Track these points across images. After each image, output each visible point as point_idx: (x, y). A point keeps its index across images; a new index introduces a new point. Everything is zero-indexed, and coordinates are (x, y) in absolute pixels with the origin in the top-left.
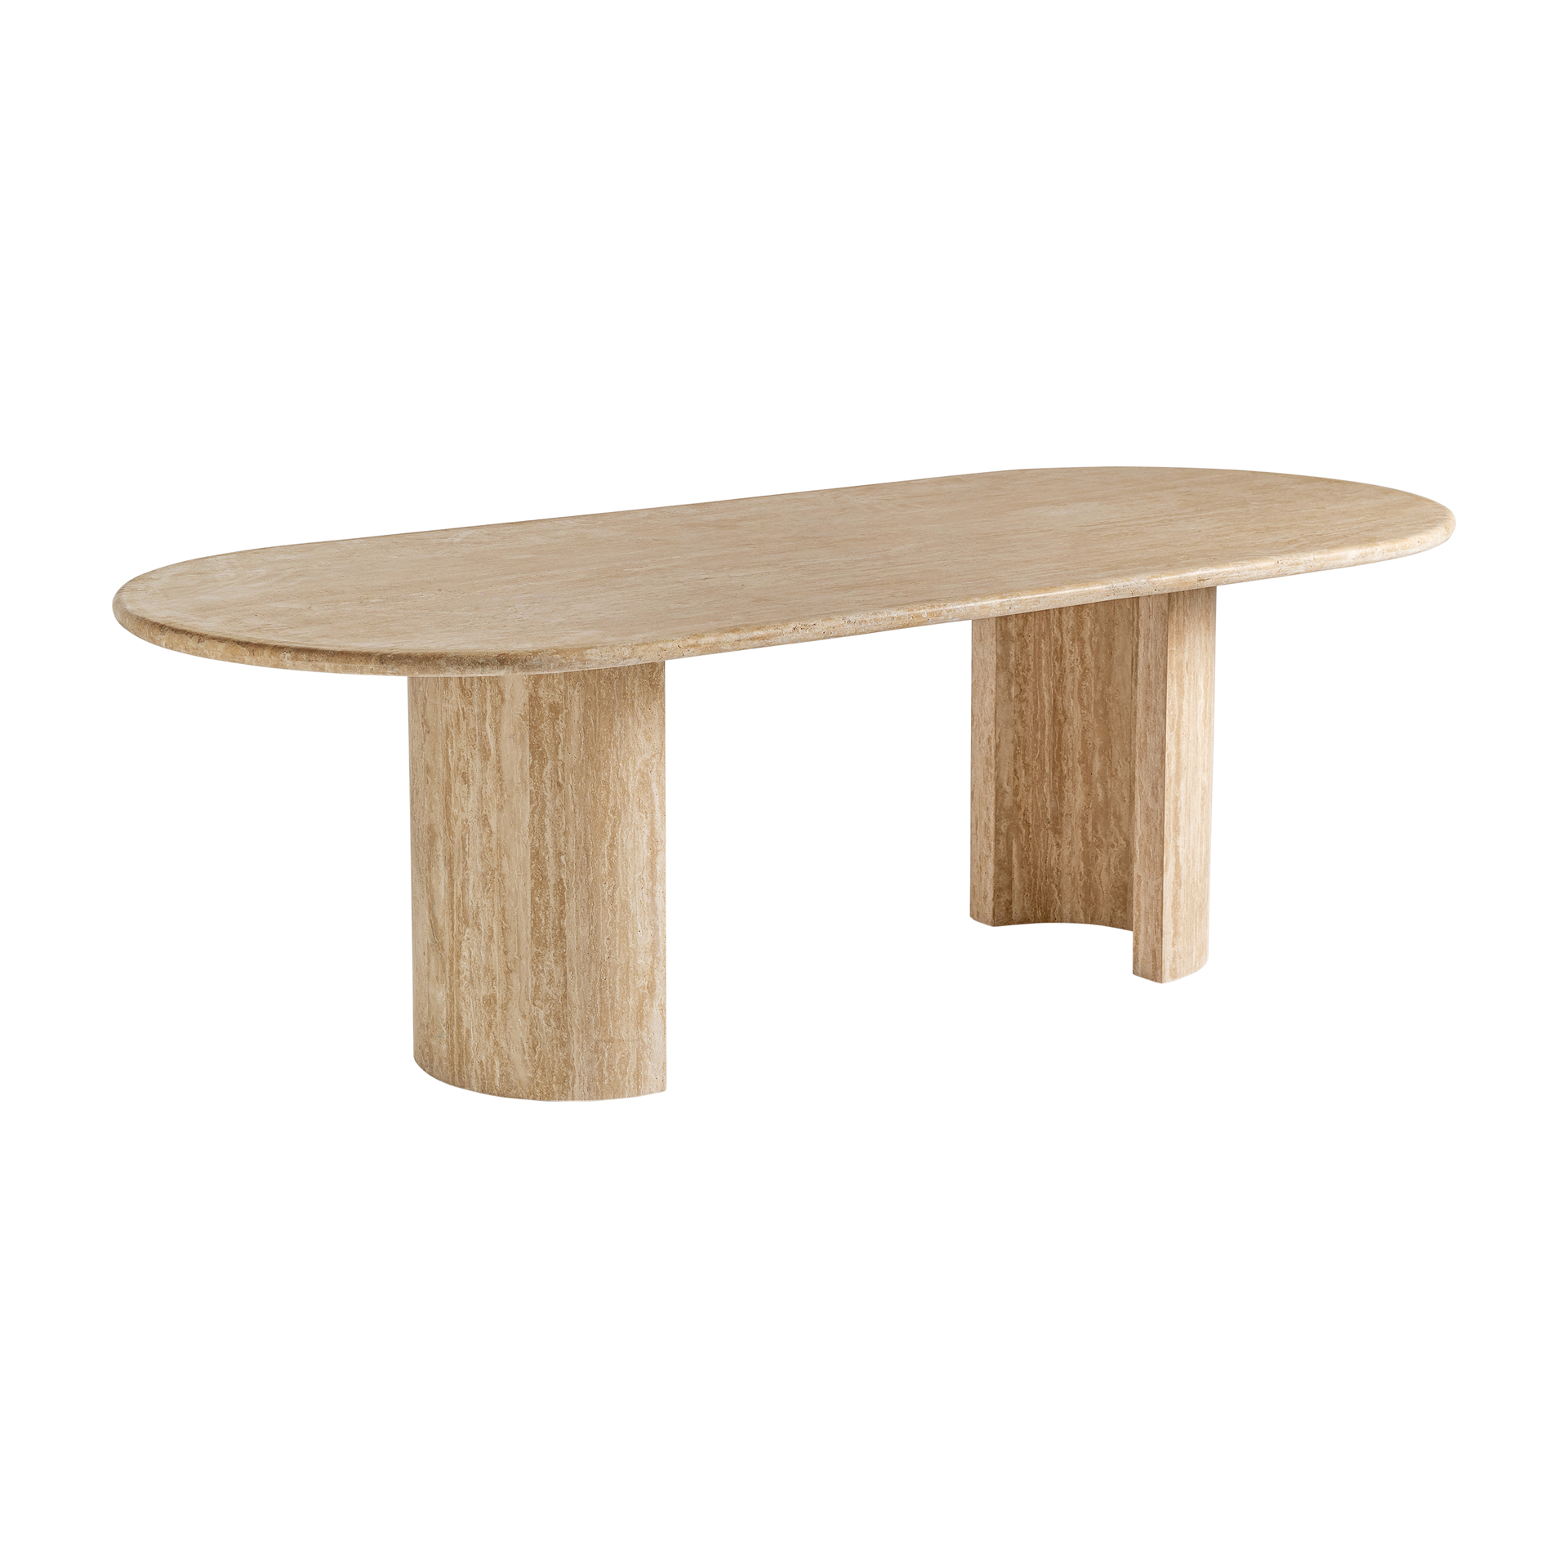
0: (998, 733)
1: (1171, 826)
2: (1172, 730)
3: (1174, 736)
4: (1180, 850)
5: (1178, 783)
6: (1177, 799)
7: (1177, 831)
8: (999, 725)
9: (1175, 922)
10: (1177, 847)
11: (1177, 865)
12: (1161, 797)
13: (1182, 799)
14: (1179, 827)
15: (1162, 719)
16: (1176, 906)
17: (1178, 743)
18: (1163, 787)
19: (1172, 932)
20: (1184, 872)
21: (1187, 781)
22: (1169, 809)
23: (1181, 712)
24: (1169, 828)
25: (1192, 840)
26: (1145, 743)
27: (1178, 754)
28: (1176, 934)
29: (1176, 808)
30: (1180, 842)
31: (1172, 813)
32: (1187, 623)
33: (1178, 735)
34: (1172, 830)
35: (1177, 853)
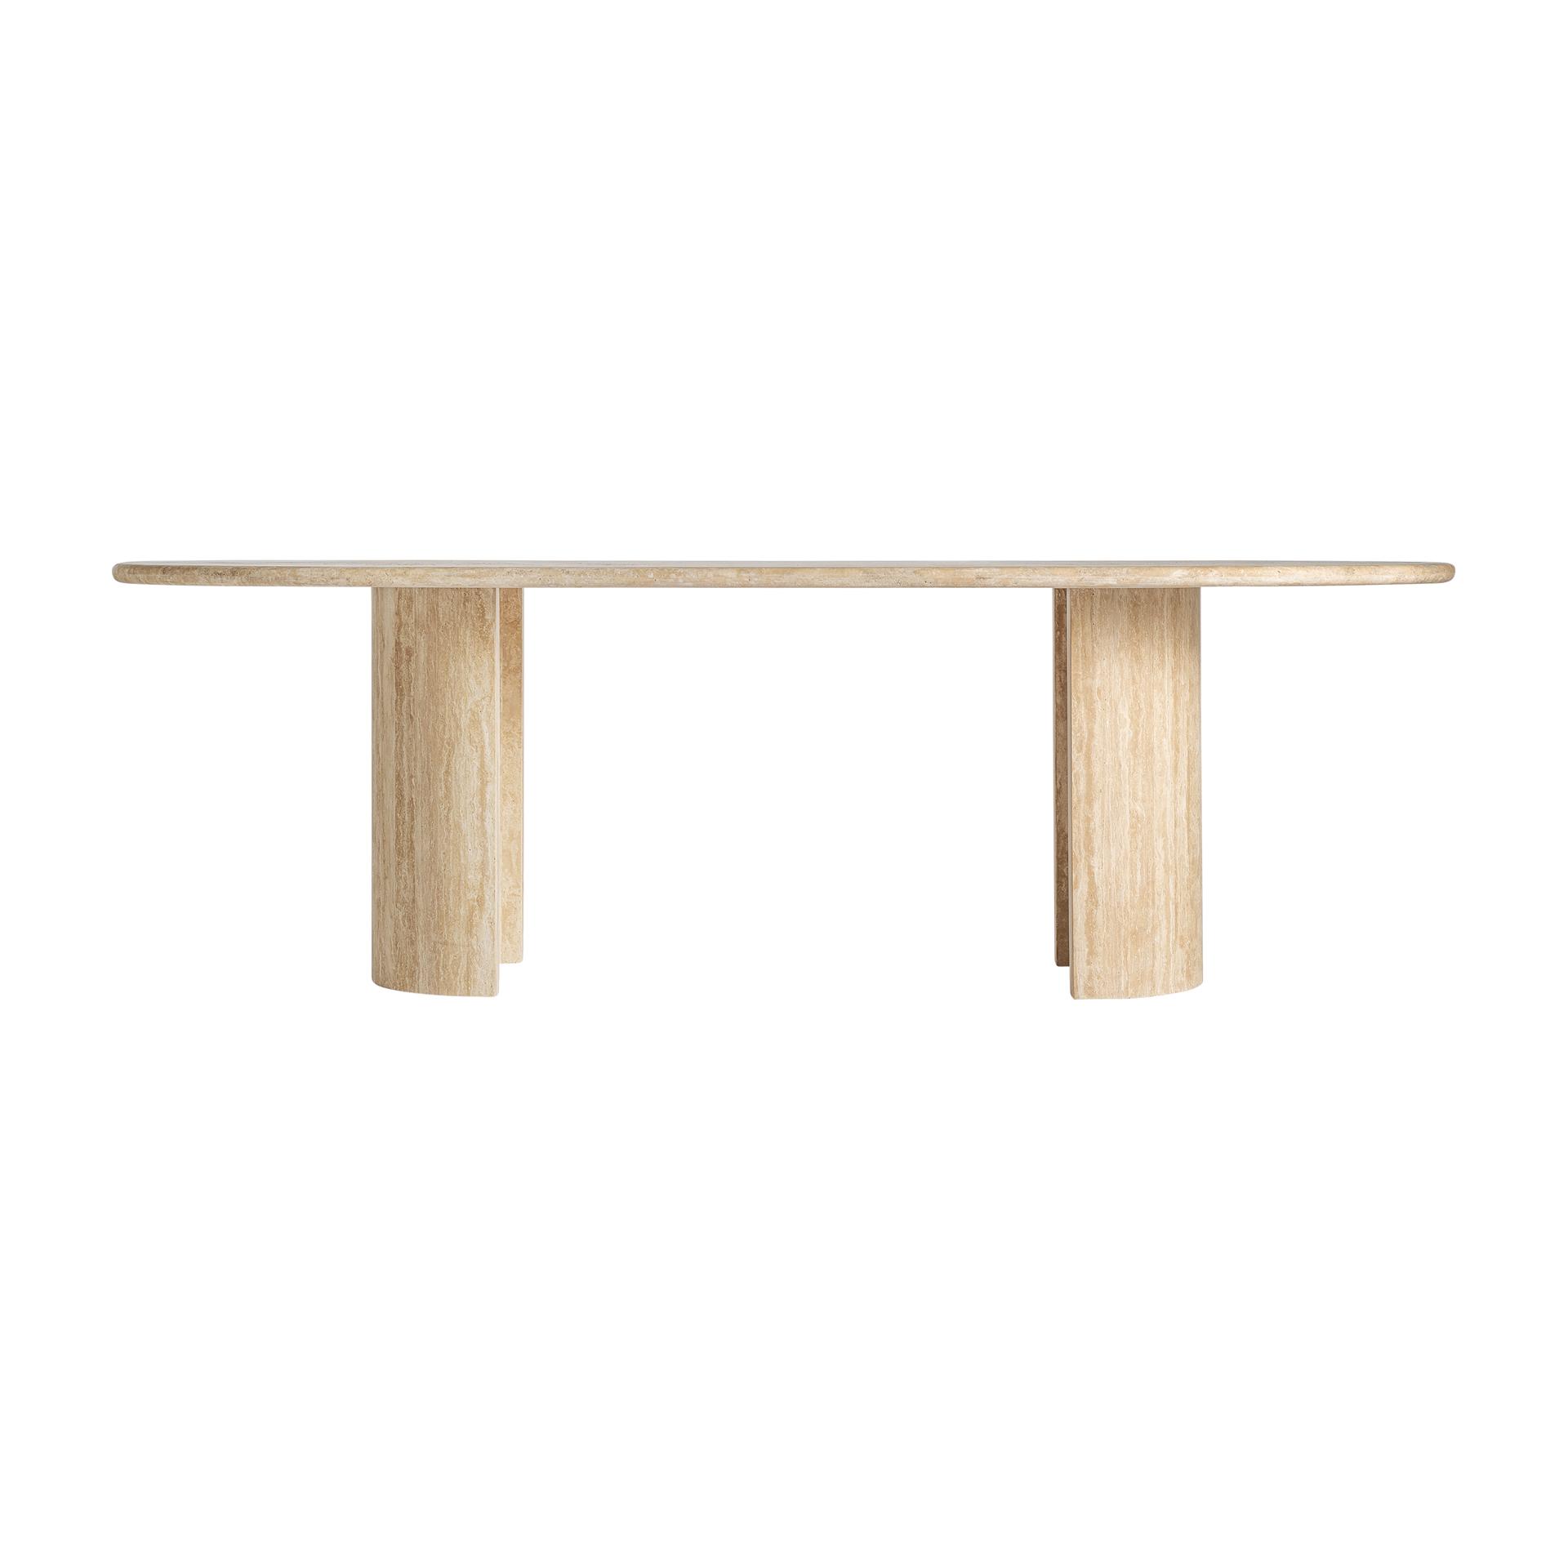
0: (1058, 779)
1: (1082, 845)
2: (1079, 751)
3: (1082, 758)
4: (1096, 870)
6: (1088, 820)
7: (1090, 851)
8: (1059, 772)
9: (1091, 942)
10: (1090, 868)
11: (1091, 884)
13: (1097, 821)
14: (1092, 848)
16: (1090, 925)
17: (1089, 764)
19: (1087, 950)
20: (1102, 893)
21: (1103, 803)
22: (1079, 828)
23: (1091, 735)
24: (1079, 847)
25: (1114, 865)
27: (1090, 777)
28: (1091, 953)
29: (1088, 829)
30: (1096, 862)
31: (1083, 833)
32: (1097, 650)
33: (1088, 757)
34: (1082, 848)
35: (1091, 873)
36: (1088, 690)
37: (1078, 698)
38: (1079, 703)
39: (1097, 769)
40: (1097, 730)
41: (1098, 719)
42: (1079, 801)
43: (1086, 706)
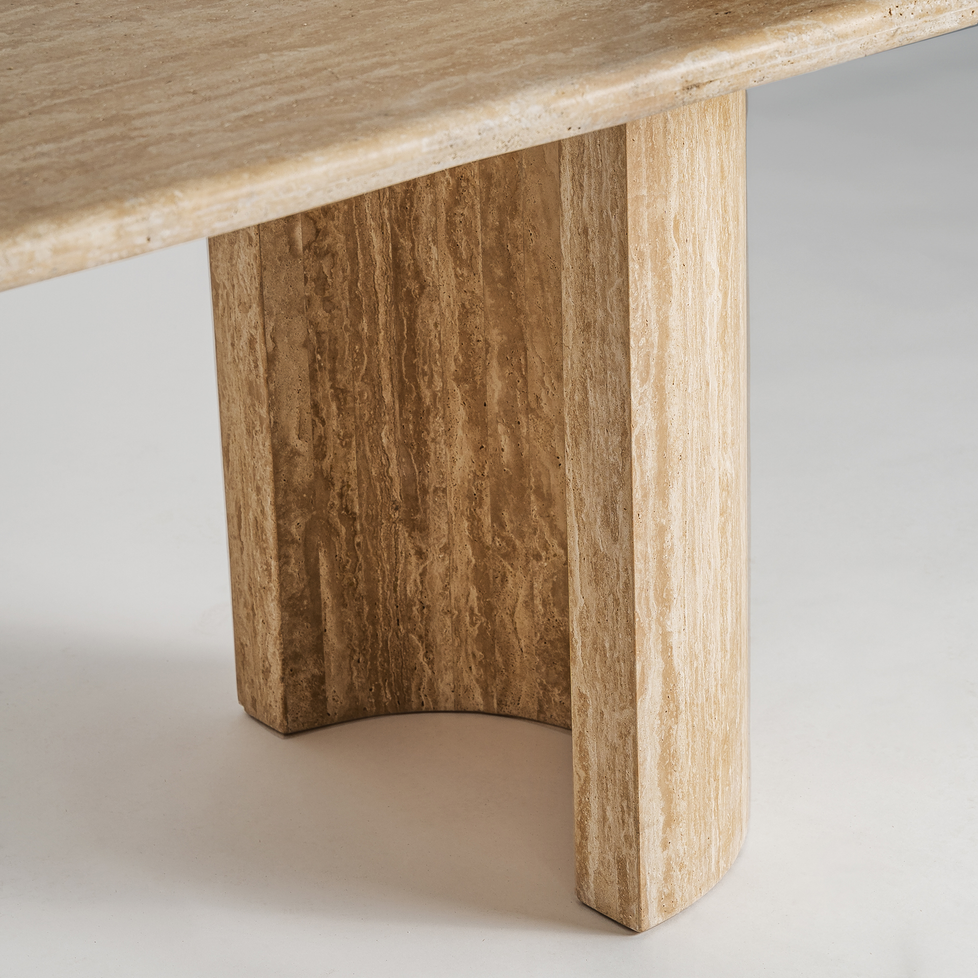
0: (269, 329)
1: (651, 593)
2: (644, 381)
3: (650, 393)
4: (674, 640)
5: (663, 494)
6: (662, 531)
7: (665, 601)
9: (668, 796)
10: (665, 636)
11: (669, 675)
12: (625, 531)
13: (676, 528)
14: (669, 591)
15: (619, 356)
16: (668, 762)
17: (661, 406)
18: (629, 509)
19: (662, 819)
20: (684, 686)
21: (685, 479)
22: (645, 558)
23: (665, 333)
24: (647, 599)
25: (700, 611)
26: (584, 405)
27: (663, 432)
28: (669, 822)
29: (661, 552)
30: (674, 623)
31: (652, 564)
32: (672, 126)
33: (660, 389)
34: (652, 601)
35: (667, 650)
36: (658, 227)
37: (641, 255)
38: (642, 266)
39: (674, 410)
40: (674, 321)
41: (675, 291)
42: (645, 496)
43: (654, 269)
